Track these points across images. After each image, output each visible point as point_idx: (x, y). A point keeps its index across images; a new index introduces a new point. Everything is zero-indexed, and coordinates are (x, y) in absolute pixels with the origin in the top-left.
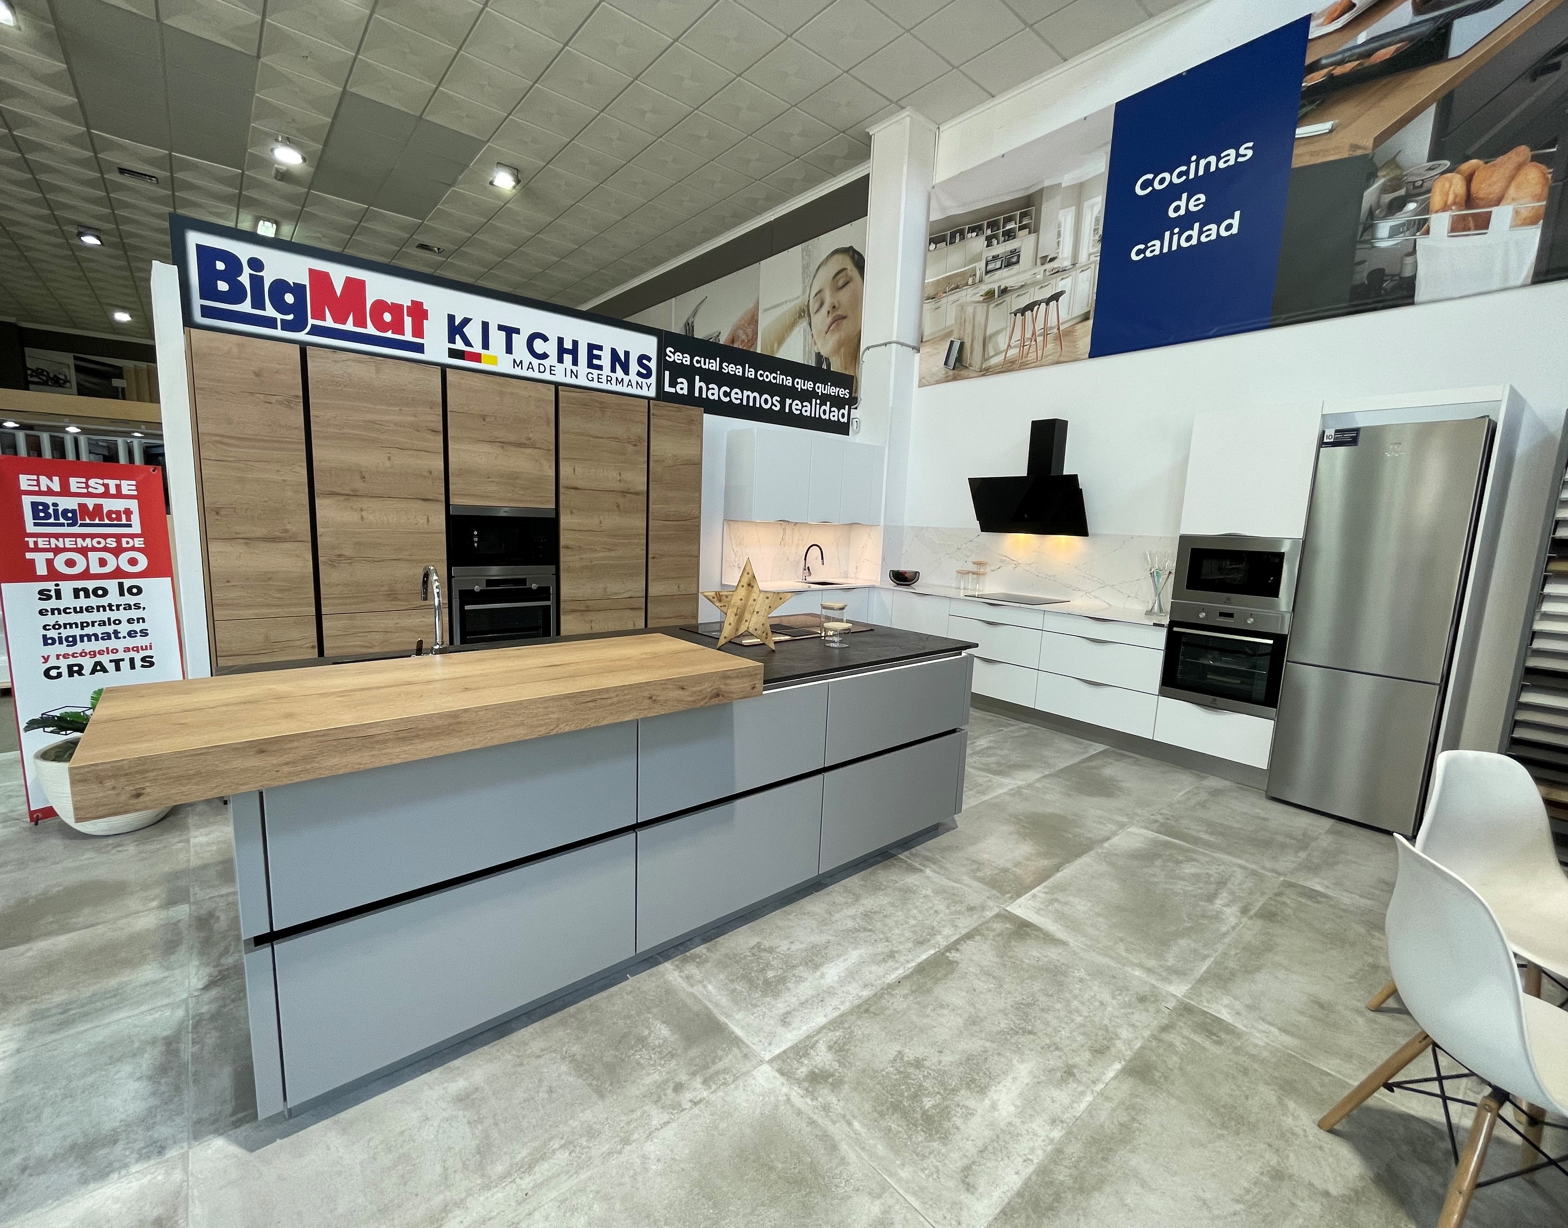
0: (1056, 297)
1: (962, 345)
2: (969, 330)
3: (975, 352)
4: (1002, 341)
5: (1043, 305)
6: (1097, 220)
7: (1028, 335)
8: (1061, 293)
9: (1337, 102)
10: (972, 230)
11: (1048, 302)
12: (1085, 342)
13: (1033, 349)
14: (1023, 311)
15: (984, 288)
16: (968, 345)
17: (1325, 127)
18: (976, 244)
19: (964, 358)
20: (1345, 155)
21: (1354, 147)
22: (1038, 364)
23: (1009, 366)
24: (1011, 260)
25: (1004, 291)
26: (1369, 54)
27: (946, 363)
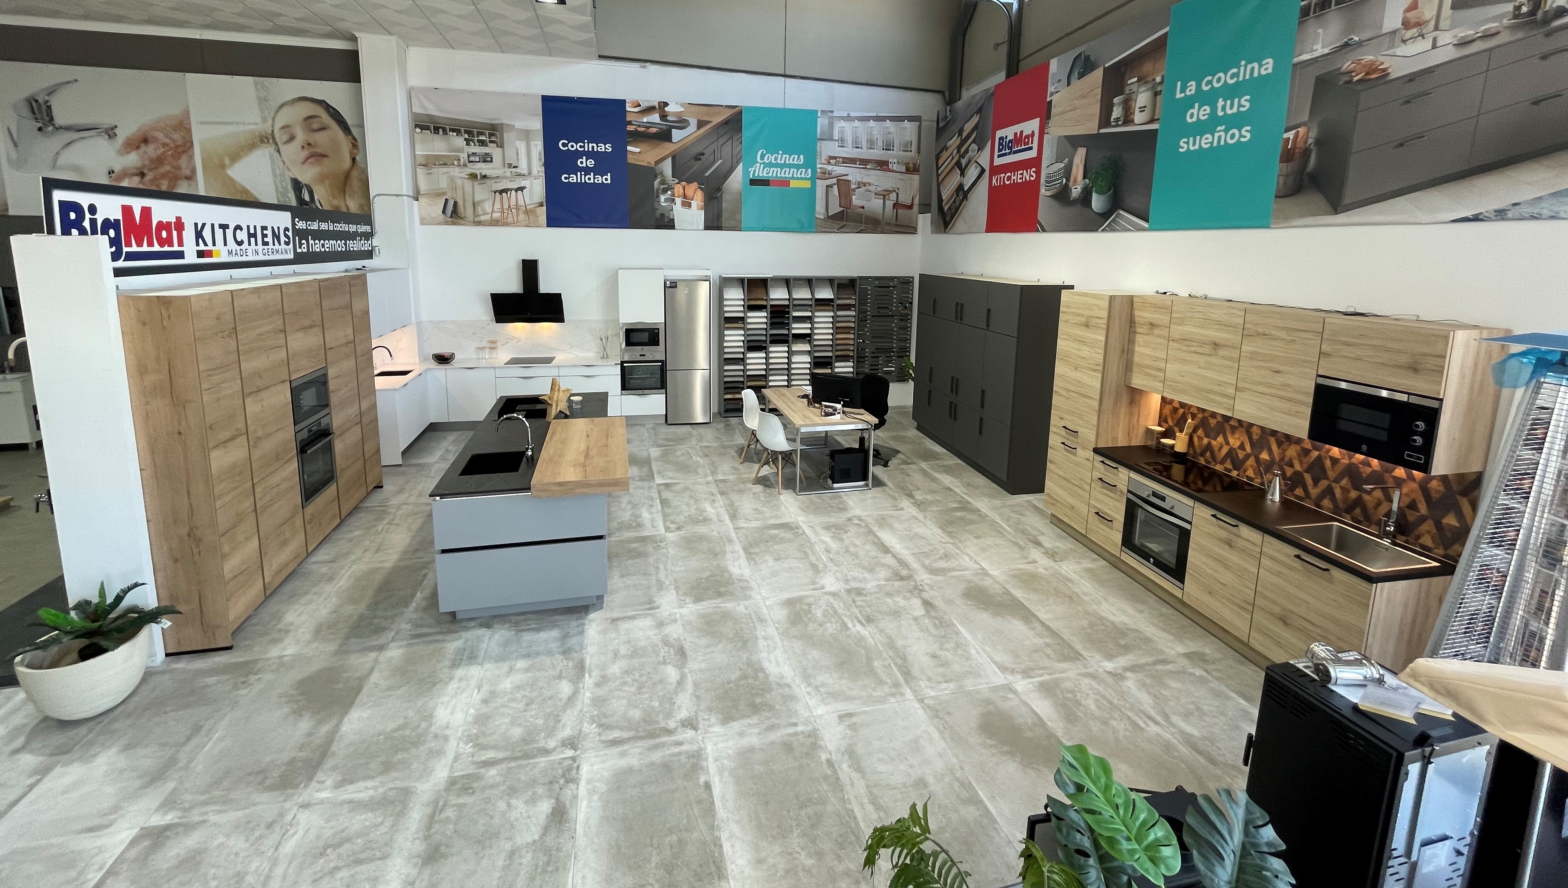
0: (521, 189)
1: (455, 204)
2: (460, 193)
3: (467, 210)
4: (488, 207)
5: (513, 192)
6: (540, 153)
7: (506, 206)
8: (524, 188)
9: (641, 142)
10: (453, 130)
11: (517, 190)
12: (543, 219)
13: (510, 215)
14: (501, 192)
15: (469, 171)
16: (460, 203)
17: (638, 150)
18: (459, 141)
19: (459, 211)
20: (645, 164)
21: (649, 163)
22: (514, 224)
23: (494, 223)
24: (486, 159)
25: (485, 177)
26: (648, 128)
27: (444, 212)
